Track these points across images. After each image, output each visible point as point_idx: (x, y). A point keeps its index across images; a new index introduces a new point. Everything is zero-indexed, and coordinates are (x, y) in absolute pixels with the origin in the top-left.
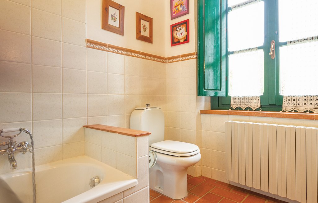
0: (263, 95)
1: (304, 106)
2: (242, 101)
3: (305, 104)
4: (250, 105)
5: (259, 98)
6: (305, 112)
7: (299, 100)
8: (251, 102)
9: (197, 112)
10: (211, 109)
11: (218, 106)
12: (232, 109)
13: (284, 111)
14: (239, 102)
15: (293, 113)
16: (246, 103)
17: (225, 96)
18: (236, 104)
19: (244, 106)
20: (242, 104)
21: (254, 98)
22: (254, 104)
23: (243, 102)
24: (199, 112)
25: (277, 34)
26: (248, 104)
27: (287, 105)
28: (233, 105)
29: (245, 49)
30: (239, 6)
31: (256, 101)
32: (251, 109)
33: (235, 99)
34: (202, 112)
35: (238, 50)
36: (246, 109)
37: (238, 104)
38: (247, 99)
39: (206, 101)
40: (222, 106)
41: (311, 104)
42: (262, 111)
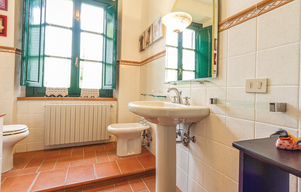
0: (69, 87)
1: (91, 94)
2: (55, 90)
3: (91, 93)
4: (61, 93)
5: (67, 89)
6: (91, 97)
7: (89, 91)
8: (62, 92)
9: (14, 98)
10: (26, 97)
11: (34, 94)
12: (47, 96)
13: (81, 97)
14: (53, 91)
15: (86, 98)
16: (58, 92)
17: (41, 86)
18: (50, 92)
19: (56, 94)
20: (55, 92)
21: (64, 89)
22: (64, 93)
23: (56, 92)
24: (15, 99)
25: (79, 54)
26: (59, 93)
27: (83, 94)
28: (48, 93)
29: (59, 56)
30: (55, 26)
31: (65, 91)
32: (61, 96)
33: (50, 89)
34: (19, 99)
35: (54, 55)
36: (58, 96)
37: (52, 92)
38: (59, 89)
39: (22, 90)
40: (38, 94)
41: (94, 93)
42: (69, 97)
